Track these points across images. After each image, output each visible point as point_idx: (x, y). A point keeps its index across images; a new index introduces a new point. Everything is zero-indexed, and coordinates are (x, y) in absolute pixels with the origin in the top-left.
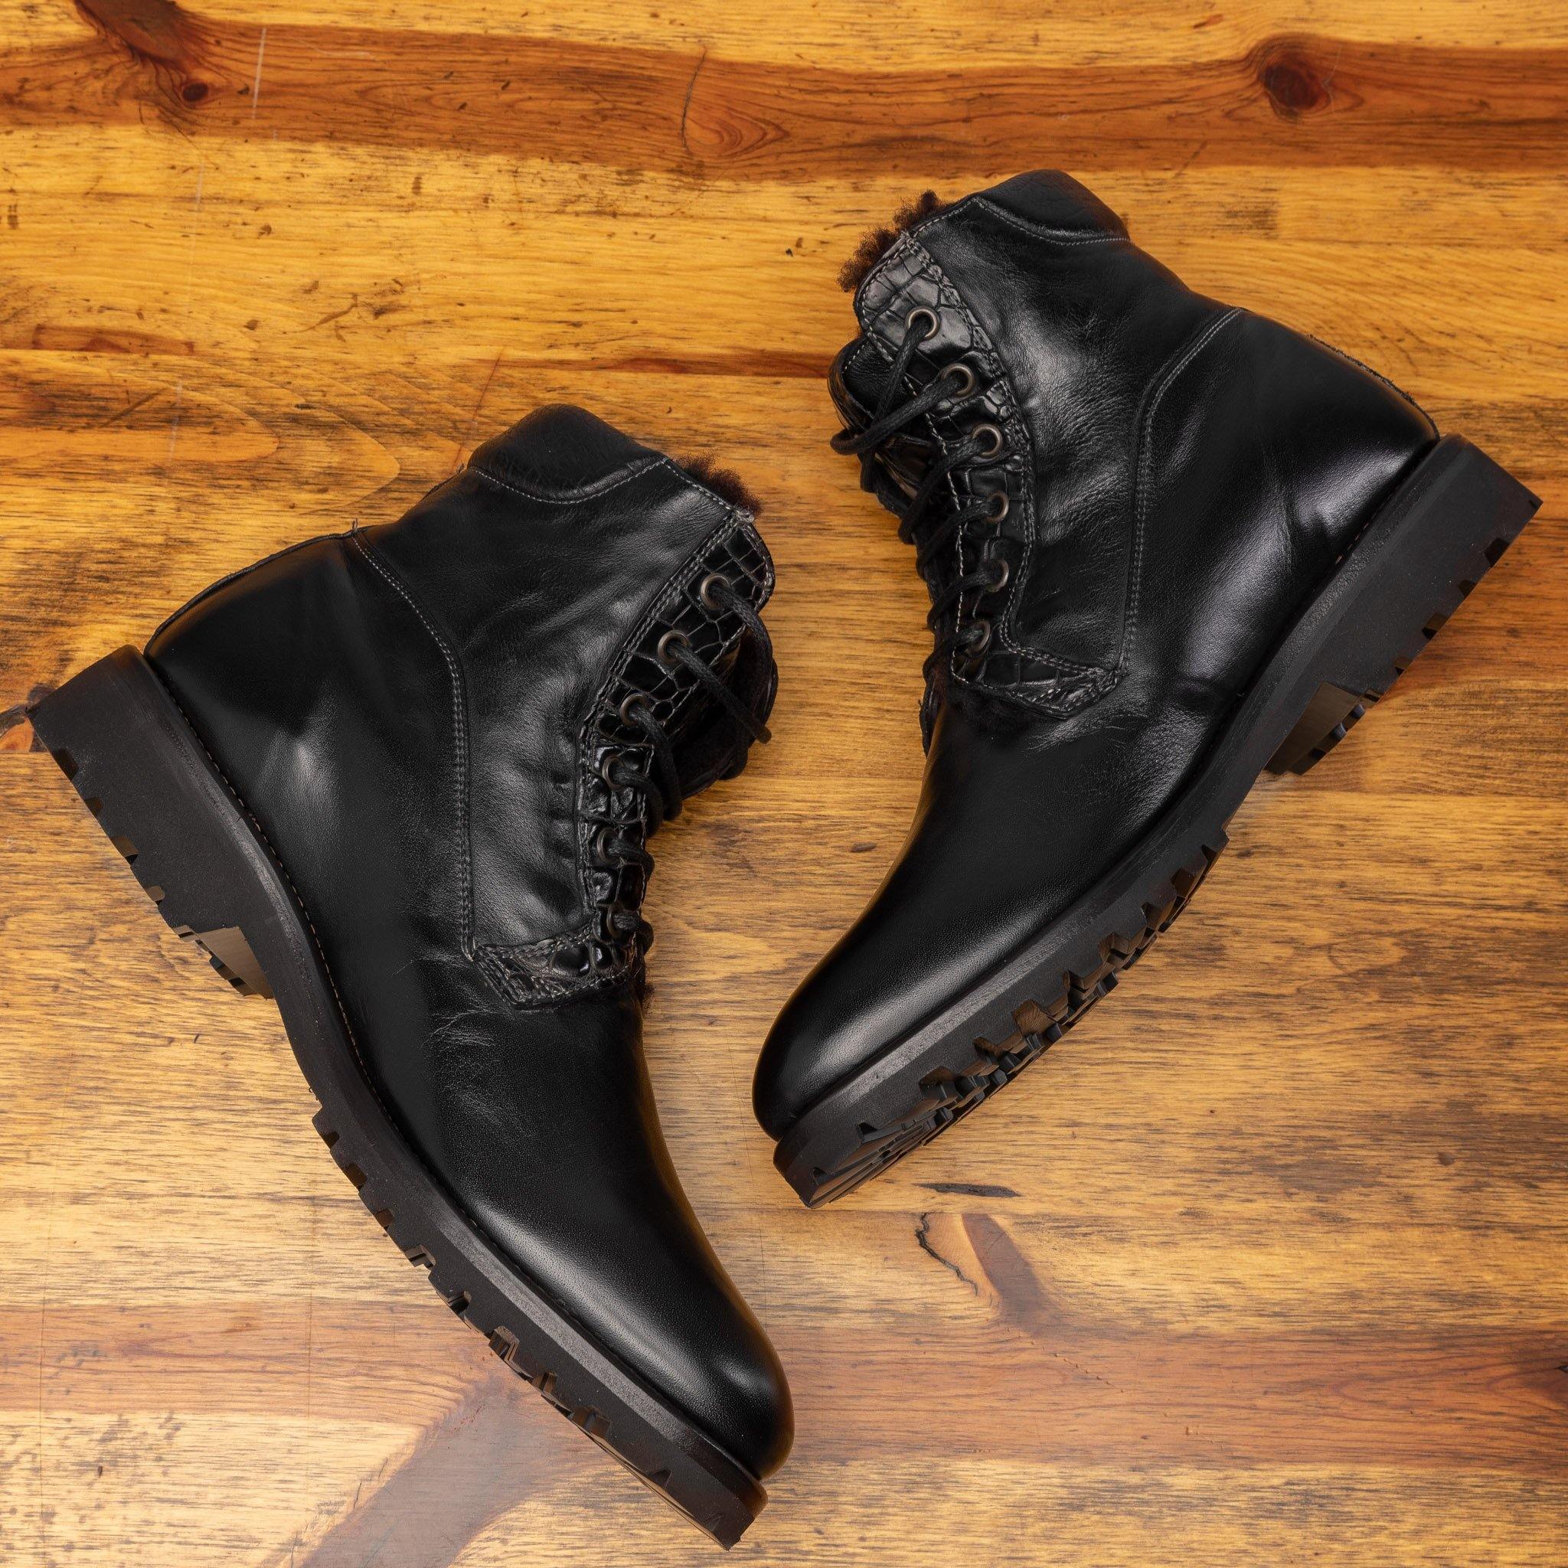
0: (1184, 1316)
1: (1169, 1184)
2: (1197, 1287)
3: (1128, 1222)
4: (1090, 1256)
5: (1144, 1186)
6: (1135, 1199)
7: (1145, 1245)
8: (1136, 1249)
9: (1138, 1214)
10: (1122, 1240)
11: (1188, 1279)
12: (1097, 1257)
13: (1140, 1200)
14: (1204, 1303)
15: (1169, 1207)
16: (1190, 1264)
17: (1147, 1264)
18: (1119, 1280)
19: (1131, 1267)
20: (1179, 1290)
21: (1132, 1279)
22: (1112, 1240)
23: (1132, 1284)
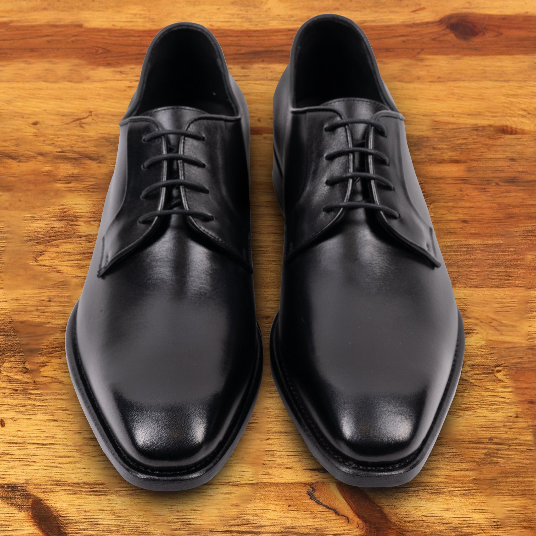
0: (483, 530)
1: (464, 466)
2: (489, 515)
3: (441, 484)
4: (419, 501)
5: (448, 467)
6: (443, 473)
7: (453, 495)
8: (448, 498)
9: (446, 480)
10: (438, 493)
11: (483, 511)
12: (424, 502)
13: (447, 473)
14: (495, 524)
15: (467, 476)
16: (483, 504)
17: (456, 505)
18: (439, 513)
19: (446, 506)
20: (478, 517)
21: (447, 512)
22: (432, 493)
23: (448, 516)
